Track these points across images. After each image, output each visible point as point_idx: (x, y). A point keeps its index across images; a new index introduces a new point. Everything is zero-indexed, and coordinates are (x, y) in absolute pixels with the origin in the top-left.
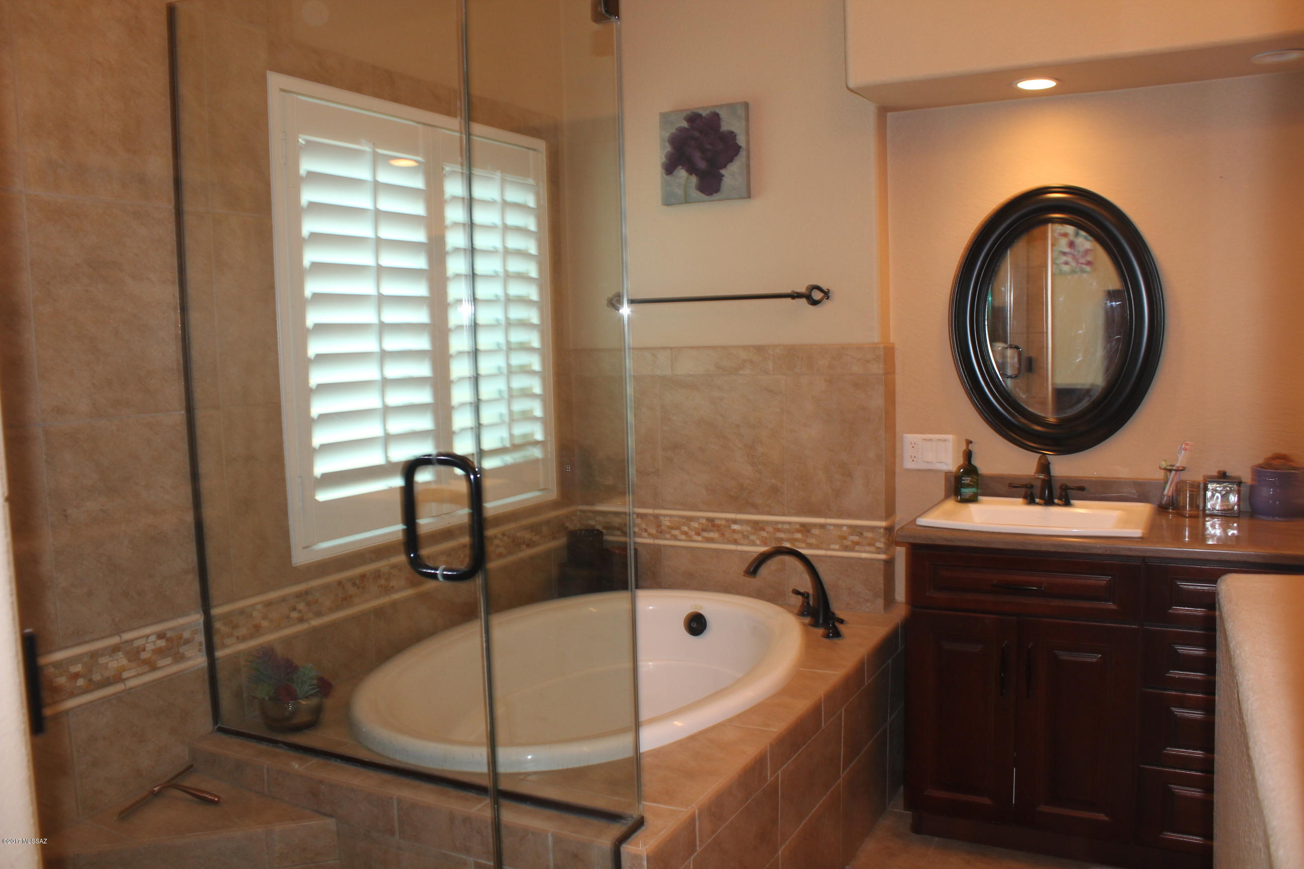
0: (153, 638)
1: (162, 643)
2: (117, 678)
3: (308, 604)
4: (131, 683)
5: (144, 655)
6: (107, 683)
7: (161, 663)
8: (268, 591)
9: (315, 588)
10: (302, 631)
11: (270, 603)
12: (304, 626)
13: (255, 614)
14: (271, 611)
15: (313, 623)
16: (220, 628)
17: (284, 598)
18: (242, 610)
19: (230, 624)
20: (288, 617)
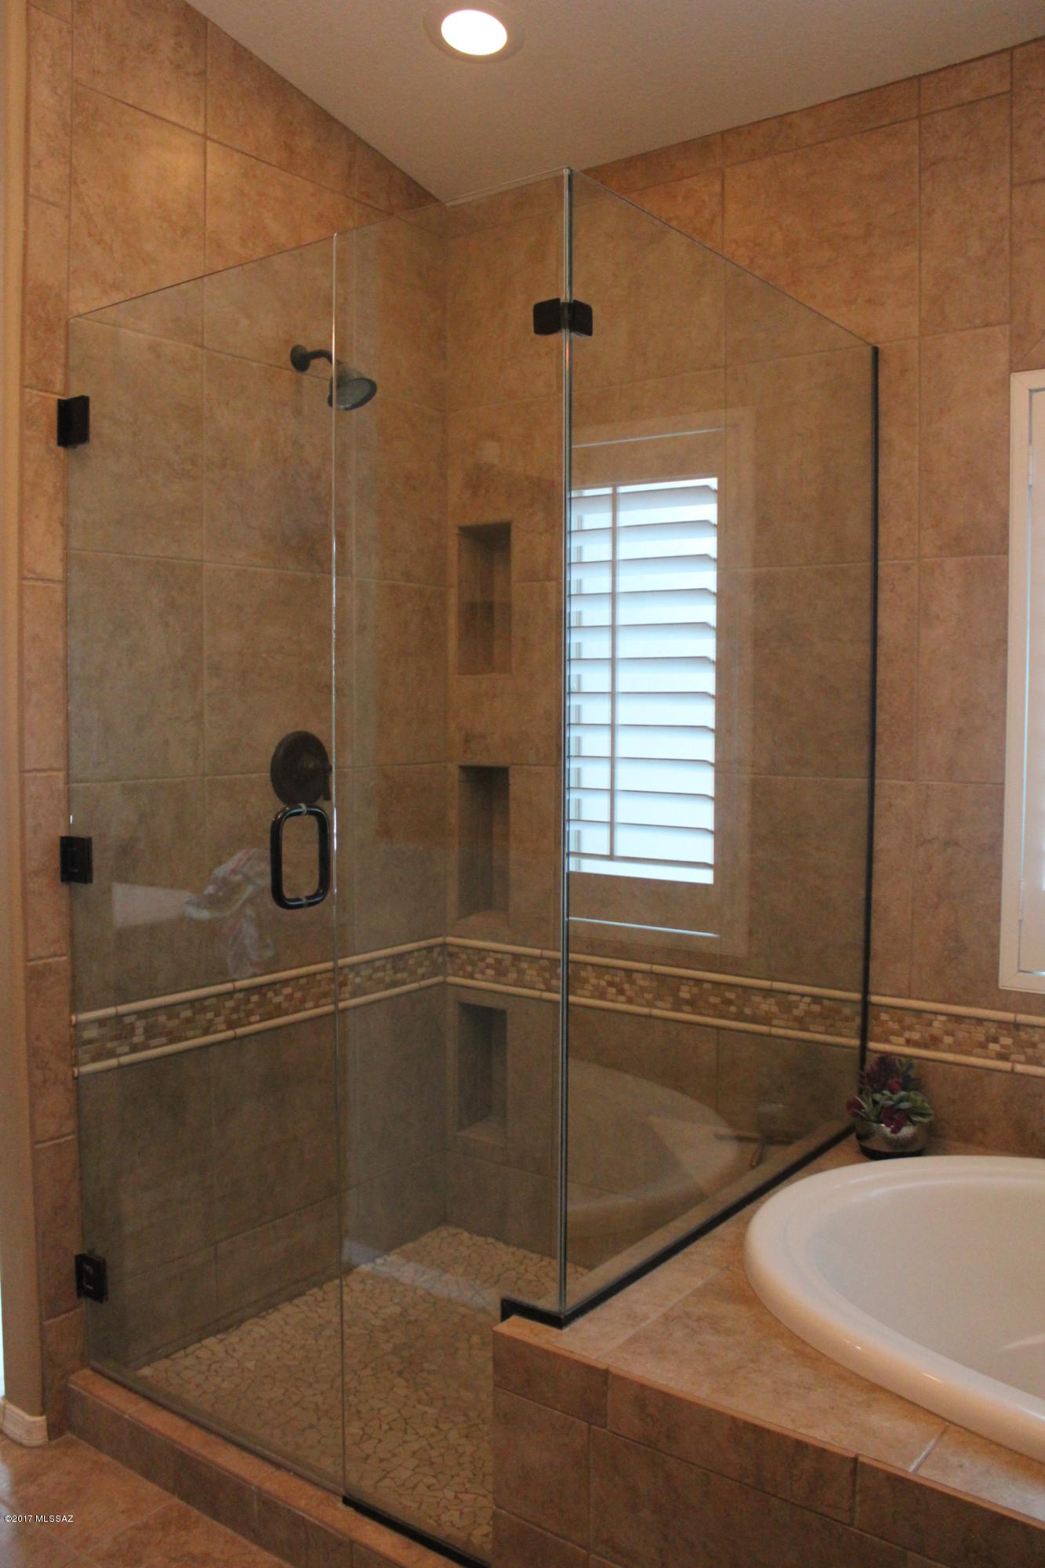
0: (807, 999)
1: (816, 1008)
2: (766, 1020)
3: (1018, 1043)
5: (796, 1012)
7: (813, 1026)
8: (955, 1004)
9: (1033, 1026)
10: (1000, 1071)
11: (958, 1019)
12: (1005, 1065)
13: (936, 1024)
14: (960, 1030)
15: (1019, 1068)
16: (886, 1021)
17: (980, 1021)
18: (918, 1012)
19: (900, 1021)
20: (984, 1046)
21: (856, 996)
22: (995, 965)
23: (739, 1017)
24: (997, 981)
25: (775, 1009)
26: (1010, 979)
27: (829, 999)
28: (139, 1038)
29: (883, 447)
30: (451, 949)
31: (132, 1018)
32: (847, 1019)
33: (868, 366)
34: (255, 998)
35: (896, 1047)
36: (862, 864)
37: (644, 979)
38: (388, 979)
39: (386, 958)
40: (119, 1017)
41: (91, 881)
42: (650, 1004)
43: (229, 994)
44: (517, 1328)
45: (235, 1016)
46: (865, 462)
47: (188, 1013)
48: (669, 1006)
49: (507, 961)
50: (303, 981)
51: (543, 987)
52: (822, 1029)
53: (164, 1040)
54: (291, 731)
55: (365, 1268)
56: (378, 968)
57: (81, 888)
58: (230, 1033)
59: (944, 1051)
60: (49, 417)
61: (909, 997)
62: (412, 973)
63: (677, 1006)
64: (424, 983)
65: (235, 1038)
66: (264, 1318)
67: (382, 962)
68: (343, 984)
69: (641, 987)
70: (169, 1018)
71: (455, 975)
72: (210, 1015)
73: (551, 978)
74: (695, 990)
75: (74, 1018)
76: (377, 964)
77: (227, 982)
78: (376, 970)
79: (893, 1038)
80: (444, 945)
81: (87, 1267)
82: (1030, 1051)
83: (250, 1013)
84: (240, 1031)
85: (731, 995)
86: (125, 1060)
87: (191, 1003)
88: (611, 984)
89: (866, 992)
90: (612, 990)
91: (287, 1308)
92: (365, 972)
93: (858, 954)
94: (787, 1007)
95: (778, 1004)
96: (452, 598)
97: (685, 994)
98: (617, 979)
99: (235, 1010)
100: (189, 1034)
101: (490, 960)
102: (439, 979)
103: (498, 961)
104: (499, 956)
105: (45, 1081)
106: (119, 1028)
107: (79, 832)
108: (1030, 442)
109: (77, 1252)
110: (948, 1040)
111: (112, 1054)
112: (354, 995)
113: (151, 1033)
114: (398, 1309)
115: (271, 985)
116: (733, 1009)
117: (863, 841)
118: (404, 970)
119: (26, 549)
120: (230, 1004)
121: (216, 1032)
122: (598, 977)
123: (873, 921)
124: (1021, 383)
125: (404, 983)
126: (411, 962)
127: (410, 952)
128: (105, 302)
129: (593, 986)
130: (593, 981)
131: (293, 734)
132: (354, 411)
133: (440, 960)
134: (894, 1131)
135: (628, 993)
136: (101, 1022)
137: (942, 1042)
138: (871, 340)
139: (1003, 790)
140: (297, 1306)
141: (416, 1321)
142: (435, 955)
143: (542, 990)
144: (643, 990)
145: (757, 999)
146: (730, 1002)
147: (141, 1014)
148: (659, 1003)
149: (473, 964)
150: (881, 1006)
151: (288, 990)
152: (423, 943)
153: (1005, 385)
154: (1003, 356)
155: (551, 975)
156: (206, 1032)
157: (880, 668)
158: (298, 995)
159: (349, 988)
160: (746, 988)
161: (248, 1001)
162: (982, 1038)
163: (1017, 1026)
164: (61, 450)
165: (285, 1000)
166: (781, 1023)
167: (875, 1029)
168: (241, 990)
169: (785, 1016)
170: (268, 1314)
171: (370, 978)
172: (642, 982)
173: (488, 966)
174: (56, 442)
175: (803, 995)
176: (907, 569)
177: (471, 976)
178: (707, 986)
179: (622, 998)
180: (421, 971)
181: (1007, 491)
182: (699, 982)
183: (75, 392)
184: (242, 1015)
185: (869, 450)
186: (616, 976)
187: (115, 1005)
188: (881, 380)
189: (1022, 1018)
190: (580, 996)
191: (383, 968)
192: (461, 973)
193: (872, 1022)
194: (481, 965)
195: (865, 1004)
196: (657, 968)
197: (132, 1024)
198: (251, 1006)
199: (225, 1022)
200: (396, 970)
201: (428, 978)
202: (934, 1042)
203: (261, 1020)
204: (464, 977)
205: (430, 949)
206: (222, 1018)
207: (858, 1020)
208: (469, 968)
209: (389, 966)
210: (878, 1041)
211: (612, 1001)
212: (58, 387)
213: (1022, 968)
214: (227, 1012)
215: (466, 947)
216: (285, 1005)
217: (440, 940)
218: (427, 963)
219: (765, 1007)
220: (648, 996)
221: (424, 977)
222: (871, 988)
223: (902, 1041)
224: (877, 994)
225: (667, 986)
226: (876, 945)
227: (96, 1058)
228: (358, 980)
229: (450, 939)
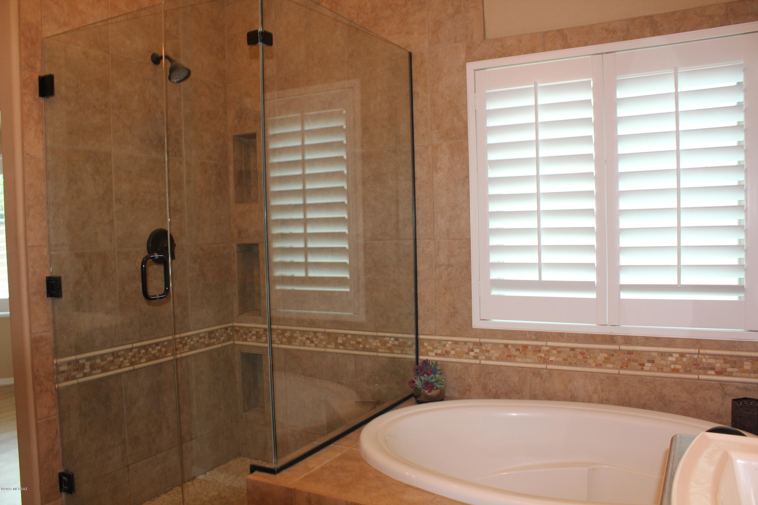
0: (393, 339)
1: (397, 343)
2: (376, 350)
3: (482, 351)
4: (380, 354)
5: (388, 345)
6: (370, 350)
7: (395, 351)
8: (455, 336)
9: (487, 343)
10: (475, 364)
11: (456, 343)
12: (477, 362)
13: (447, 346)
14: (458, 348)
15: (483, 362)
16: (427, 346)
17: (466, 343)
18: (440, 341)
19: (432, 345)
20: (468, 353)
21: (414, 336)
22: (470, 318)
23: (364, 349)
24: (472, 325)
25: (379, 344)
26: (477, 324)
27: (402, 338)
28: (87, 370)
29: (415, 96)
30: (236, 328)
31: (84, 361)
32: (410, 346)
33: (407, 60)
34: (143, 351)
35: (432, 357)
36: (412, 277)
37: (322, 335)
38: (206, 342)
39: (205, 332)
40: (77, 361)
41: (61, 296)
42: (325, 347)
43: (131, 350)
44: (258, 476)
45: (133, 360)
46: (408, 101)
47: (111, 358)
48: (333, 347)
49: (261, 332)
50: (166, 343)
51: (279, 342)
52: (399, 352)
53: (100, 371)
54: (155, 228)
55: (201, 477)
56: (202, 337)
57: (57, 300)
58: (131, 368)
59: (451, 357)
60: (35, 85)
61: (435, 335)
62: (218, 339)
63: (337, 347)
64: (224, 344)
65: (134, 370)
66: (153, 500)
67: (204, 334)
68: (185, 344)
69: (321, 339)
70: (102, 360)
71: (238, 340)
72: (121, 359)
73: (283, 338)
74: (344, 339)
75: (55, 362)
76: (201, 335)
77: (129, 344)
78: (201, 338)
79: (430, 353)
80: (233, 327)
81: (64, 478)
82: (487, 354)
83: (141, 358)
84: (136, 367)
85: (360, 340)
86: (80, 380)
87: (113, 354)
88: (308, 339)
89: (417, 334)
90: (309, 342)
91: (164, 496)
92: (195, 339)
93: (413, 317)
94: (384, 343)
95: (380, 342)
96: (231, 169)
97: (340, 341)
98: (310, 336)
99: (134, 356)
100: (112, 368)
101: (254, 332)
102: (231, 342)
103: (258, 332)
104: (258, 330)
105: (41, 391)
106: (78, 366)
107: (55, 274)
108: (475, 92)
109: (59, 471)
110: (453, 352)
111: (74, 378)
112: (190, 349)
113: (93, 367)
114: (216, 493)
115: (150, 345)
116: (361, 346)
117: (412, 267)
118: (214, 338)
119: (25, 144)
120: (131, 354)
121: (125, 367)
122: (302, 336)
123: (419, 302)
124: (471, 66)
125: (214, 344)
126: (217, 334)
127: (217, 330)
128: (60, 31)
129: (300, 340)
130: (300, 338)
131: (157, 230)
132: (182, 83)
133: (231, 333)
134: (429, 392)
135: (315, 342)
136: (69, 363)
137: (450, 353)
138: (409, 50)
139: (470, 241)
140: (169, 495)
141: (225, 497)
142: (229, 331)
143: (278, 344)
144: (322, 340)
145: (371, 340)
146: (359, 343)
147: (88, 359)
148: (329, 346)
149: (246, 334)
150: (424, 339)
151: (159, 348)
152: (223, 326)
153: (464, 68)
154: (463, 56)
155: (282, 336)
156: (120, 367)
157: (417, 191)
158: (164, 350)
159: (188, 347)
160: (366, 336)
161: (140, 352)
162: (467, 350)
163: (481, 344)
164: (42, 100)
165: (157, 352)
166: (382, 350)
167: (421, 350)
168: (136, 347)
169: (383, 347)
170: (155, 499)
171: (198, 342)
172: (321, 337)
173: (253, 335)
174: (38, 95)
175: (390, 337)
176: (427, 147)
177: (246, 340)
178: (349, 336)
179: (313, 345)
180: (222, 338)
181: (467, 113)
182: (346, 335)
183: (47, 72)
184: (137, 359)
185: (409, 97)
186: (310, 334)
187: (75, 355)
188: (413, 66)
189: (482, 340)
190: (294, 345)
191: (204, 337)
192: (241, 339)
193: (420, 347)
194: (250, 334)
195: (417, 339)
196: (327, 330)
197: (84, 364)
198: (141, 355)
199: (129, 362)
200: (210, 338)
201: (226, 342)
202: (447, 353)
203: (146, 362)
204: (242, 341)
205: (226, 329)
206: (127, 361)
207: (414, 347)
208: (244, 337)
209: (207, 336)
210: (423, 355)
211: (308, 346)
212: (38, 70)
213: (481, 318)
214: (130, 357)
215: (243, 327)
216: (157, 354)
217: (231, 324)
218: (225, 335)
219: (374, 344)
220: (324, 343)
221: (224, 342)
222: (419, 332)
223: (434, 354)
224: (422, 334)
225: (332, 338)
226: (420, 313)
227: (67, 379)
228: (192, 343)
229: (235, 324)
